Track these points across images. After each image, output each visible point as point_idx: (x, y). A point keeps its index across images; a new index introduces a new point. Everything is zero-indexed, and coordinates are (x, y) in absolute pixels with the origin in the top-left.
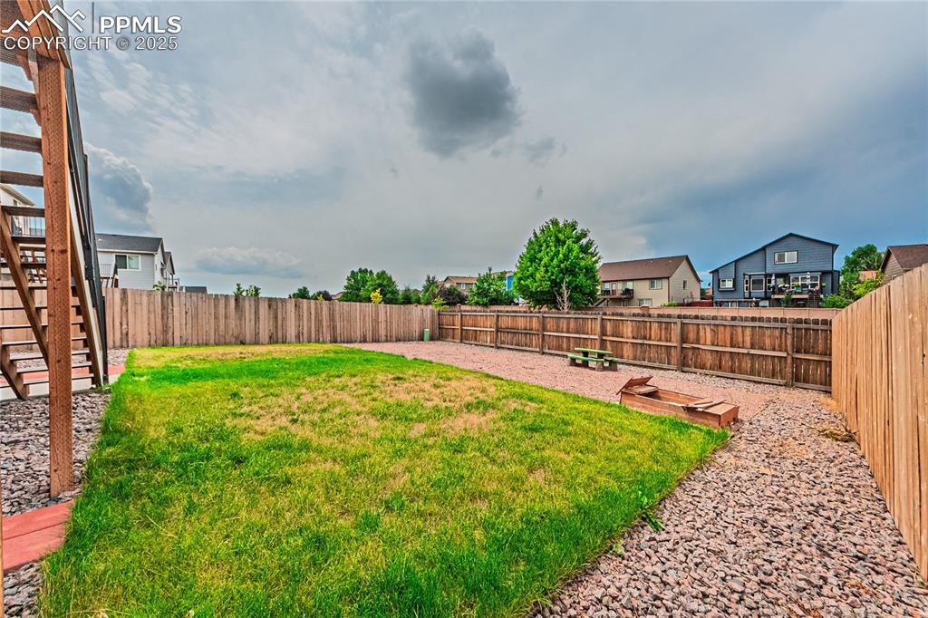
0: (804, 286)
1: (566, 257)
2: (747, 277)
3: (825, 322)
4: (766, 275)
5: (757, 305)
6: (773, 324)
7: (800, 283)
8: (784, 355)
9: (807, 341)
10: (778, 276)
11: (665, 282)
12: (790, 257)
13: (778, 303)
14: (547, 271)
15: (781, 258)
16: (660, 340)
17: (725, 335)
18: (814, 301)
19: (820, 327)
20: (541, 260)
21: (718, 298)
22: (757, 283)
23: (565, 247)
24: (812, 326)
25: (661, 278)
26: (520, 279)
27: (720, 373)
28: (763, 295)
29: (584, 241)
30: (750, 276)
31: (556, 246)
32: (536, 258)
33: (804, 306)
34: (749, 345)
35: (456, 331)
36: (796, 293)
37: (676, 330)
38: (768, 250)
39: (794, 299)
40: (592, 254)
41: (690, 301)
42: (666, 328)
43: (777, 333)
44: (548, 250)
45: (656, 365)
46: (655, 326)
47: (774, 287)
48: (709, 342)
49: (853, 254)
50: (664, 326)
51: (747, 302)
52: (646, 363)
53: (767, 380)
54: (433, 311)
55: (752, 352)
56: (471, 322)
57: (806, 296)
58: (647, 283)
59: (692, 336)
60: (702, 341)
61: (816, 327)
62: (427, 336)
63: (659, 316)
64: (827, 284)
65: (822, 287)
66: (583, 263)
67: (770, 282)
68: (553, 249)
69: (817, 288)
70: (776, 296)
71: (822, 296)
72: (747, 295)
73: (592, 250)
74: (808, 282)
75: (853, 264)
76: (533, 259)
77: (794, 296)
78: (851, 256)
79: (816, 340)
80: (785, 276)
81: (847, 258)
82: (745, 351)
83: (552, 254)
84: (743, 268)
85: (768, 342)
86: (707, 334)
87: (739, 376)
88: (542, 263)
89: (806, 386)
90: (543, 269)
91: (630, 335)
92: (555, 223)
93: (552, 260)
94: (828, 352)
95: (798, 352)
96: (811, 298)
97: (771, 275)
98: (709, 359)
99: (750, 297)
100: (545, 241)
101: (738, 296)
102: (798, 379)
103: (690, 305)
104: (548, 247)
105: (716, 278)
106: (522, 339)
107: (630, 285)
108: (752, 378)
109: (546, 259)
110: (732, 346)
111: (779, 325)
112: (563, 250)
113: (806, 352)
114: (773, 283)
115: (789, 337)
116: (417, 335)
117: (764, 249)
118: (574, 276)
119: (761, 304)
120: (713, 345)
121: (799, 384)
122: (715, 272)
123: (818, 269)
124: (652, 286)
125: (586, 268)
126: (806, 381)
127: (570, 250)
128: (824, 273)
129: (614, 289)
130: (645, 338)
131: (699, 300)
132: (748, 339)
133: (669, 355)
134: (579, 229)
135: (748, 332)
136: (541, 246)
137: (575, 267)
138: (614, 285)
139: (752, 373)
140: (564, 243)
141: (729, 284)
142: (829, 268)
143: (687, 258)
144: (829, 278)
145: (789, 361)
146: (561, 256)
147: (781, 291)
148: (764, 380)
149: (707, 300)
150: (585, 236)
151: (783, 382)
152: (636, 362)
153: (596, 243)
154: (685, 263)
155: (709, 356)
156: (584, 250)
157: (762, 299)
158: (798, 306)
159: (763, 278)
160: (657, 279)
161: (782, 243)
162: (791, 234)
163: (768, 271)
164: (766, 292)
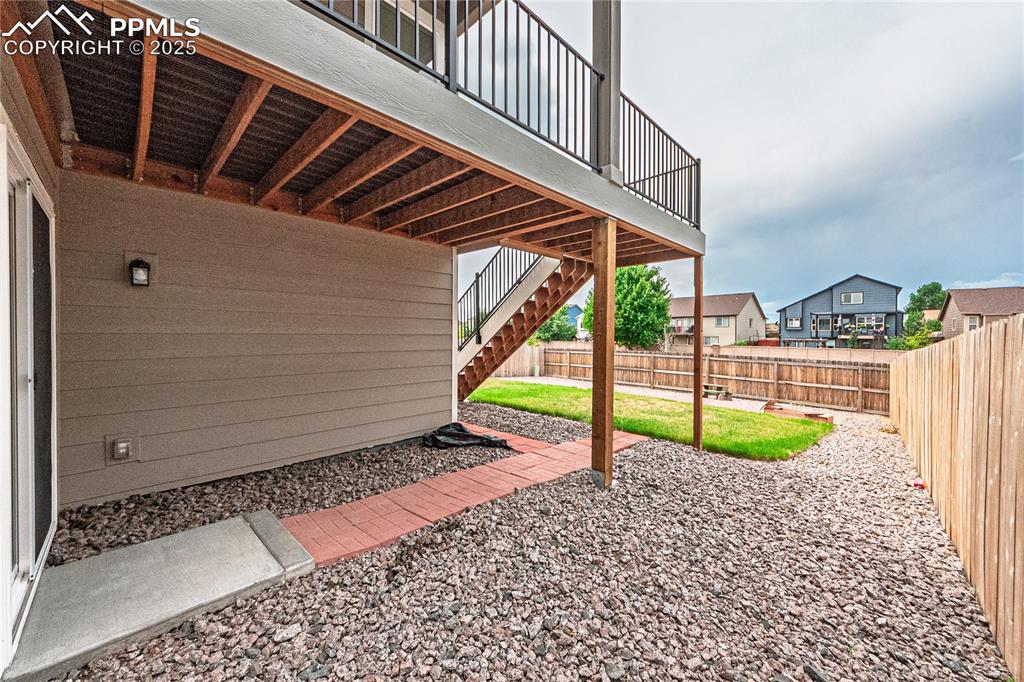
0: (870, 327)
1: (639, 295)
2: (814, 317)
3: (885, 366)
4: (832, 315)
5: (824, 345)
6: (848, 367)
7: (865, 324)
8: (856, 389)
9: (873, 379)
10: (845, 316)
11: (732, 320)
12: (857, 298)
13: (844, 344)
15: (848, 299)
16: (760, 377)
17: (813, 374)
18: (877, 342)
19: (882, 369)
21: (786, 337)
22: (823, 323)
23: (638, 285)
24: (876, 368)
25: (728, 316)
27: (807, 403)
28: (829, 335)
29: (655, 279)
30: (817, 316)
31: (628, 284)
33: (869, 347)
34: (830, 381)
35: (563, 368)
36: (862, 334)
37: (773, 370)
38: (835, 291)
39: (859, 340)
40: (663, 291)
41: (756, 339)
42: (765, 369)
43: (851, 373)
44: (621, 287)
45: (757, 397)
46: (756, 366)
47: (840, 328)
48: (799, 379)
49: (919, 291)
50: (763, 366)
51: (816, 342)
52: (747, 396)
53: (844, 408)
54: (540, 350)
55: (833, 387)
56: (579, 360)
57: (872, 337)
58: (714, 320)
59: (786, 374)
60: (794, 378)
61: (879, 369)
62: (537, 372)
63: (759, 358)
64: (891, 325)
65: (886, 328)
66: (654, 301)
67: (836, 322)
68: (626, 286)
69: (882, 329)
70: (843, 337)
71: (886, 337)
72: (814, 335)
73: (663, 288)
74: (873, 323)
75: (918, 304)
77: (860, 337)
78: (916, 294)
79: (879, 379)
80: (851, 317)
81: (912, 296)
82: (827, 386)
83: (625, 291)
84: (811, 307)
85: (844, 379)
86: (798, 373)
87: (822, 405)
89: (872, 412)
91: (734, 374)
93: (625, 297)
94: (887, 388)
95: (866, 387)
96: (876, 339)
97: (837, 316)
98: (799, 393)
99: (817, 337)
101: (805, 335)
102: (866, 407)
103: (757, 344)
105: (783, 316)
106: (633, 376)
108: (833, 407)
110: (817, 383)
111: (853, 367)
112: (636, 288)
113: (872, 387)
114: (839, 324)
115: (860, 376)
116: (527, 371)
117: (831, 289)
118: (646, 313)
119: (828, 344)
120: (802, 381)
121: (868, 411)
122: (783, 311)
123: (883, 310)
124: (719, 324)
125: (658, 307)
126: (872, 408)
127: (643, 288)
128: (889, 314)
129: (679, 325)
130: (747, 376)
131: (764, 338)
132: (829, 377)
133: (767, 389)
135: (830, 372)
137: (648, 305)
138: (680, 322)
139: (832, 403)
140: (637, 281)
141: (796, 324)
142: (894, 310)
143: (754, 296)
144: (893, 319)
145: (860, 393)
146: (634, 293)
147: (847, 332)
148: (841, 408)
149: (774, 339)
150: (656, 273)
151: (855, 409)
152: (739, 395)
153: (668, 281)
154: (751, 300)
155: (799, 390)
156: (656, 287)
157: (829, 339)
158: (864, 347)
159: (829, 318)
160: (724, 316)
161: (848, 284)
162: (857, 276)
163: (835, 311)
164: (832, 332)
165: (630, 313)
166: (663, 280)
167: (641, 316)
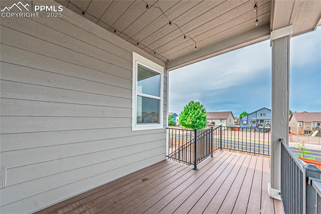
0: (269, 124)
1: (198, 114)
2: (251, 120)
4: (257, 120)
7: (267, 123)
10: (261, 120)
11: (225, 120)
12: (264, 115)
14: (191, 118)
15: (262, 115)
20: (189, 114)
21: (242, 126)
22: (254, 122)
25: (224, 119)
26: (182, 120)
30: (252, 120)
32: (187, 114)
36: (266, 126)
47: (259, 124)
57: (269, 128)
58: (219, 120)
66: (203, 116)
67: (258, 122)
68: (193, 111)
72: (251, 126)
76: (186, 114)
83: (193, 113)
84: (250, 117)
88: (190, 115)
90: (189, 117)
92: (193, 102)
93: (193, 115)
100: (190, 108)
101: (248, 126)
104: (191, 110)
105: (241, 120)
107: (214, 121)
109: (191, 114)
112: (196, 112)
117: (256, 112)
118: (200, 120)
122: (241, 118)
124: (221, 121)
127: (199, 112)
129: (208, 121)
134: (200, 104)
136: (189, 110)
137: (200, 117)
140: (197, 109)
141: (245, 122)
143: (231, 112)
146: (196, 113)
147: (261, 125)
150: (202, 107)
153: (206, 109)
154: (231, 114)
157: (256, 127)
159: (256, 121)
160: (222, 119)
161: (262, 110)
162: (264, 108)
163: (257, 119)
164: (257, 125)
165: (194, 120)
166: (205, 109)
167: (198, 121)
